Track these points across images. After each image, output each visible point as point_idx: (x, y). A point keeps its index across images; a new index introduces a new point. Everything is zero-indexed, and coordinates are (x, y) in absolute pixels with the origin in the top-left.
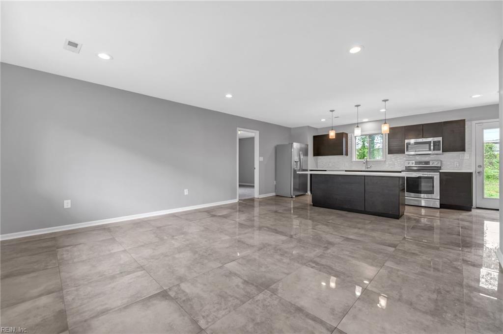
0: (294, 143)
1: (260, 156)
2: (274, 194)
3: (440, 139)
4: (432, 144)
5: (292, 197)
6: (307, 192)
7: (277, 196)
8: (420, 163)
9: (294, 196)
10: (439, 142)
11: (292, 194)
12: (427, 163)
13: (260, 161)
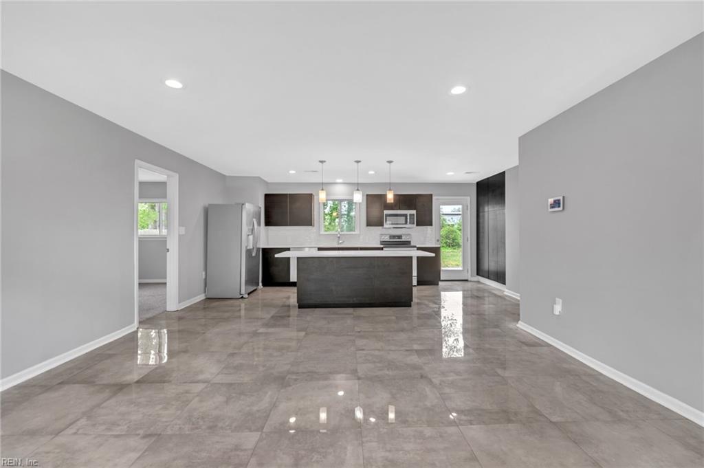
0: (247, 204)
1: (180, 225)
2: (202, 297)
3: (414, 212)
4: (408, 217)
5: (242, 297)
6: (258, 285)
7: (208, 299)
8: (394, 237)
9: (246, 296)
10: (414, 215)
11: (243, 292)
12: (400, 237)
13: (179, 235)
